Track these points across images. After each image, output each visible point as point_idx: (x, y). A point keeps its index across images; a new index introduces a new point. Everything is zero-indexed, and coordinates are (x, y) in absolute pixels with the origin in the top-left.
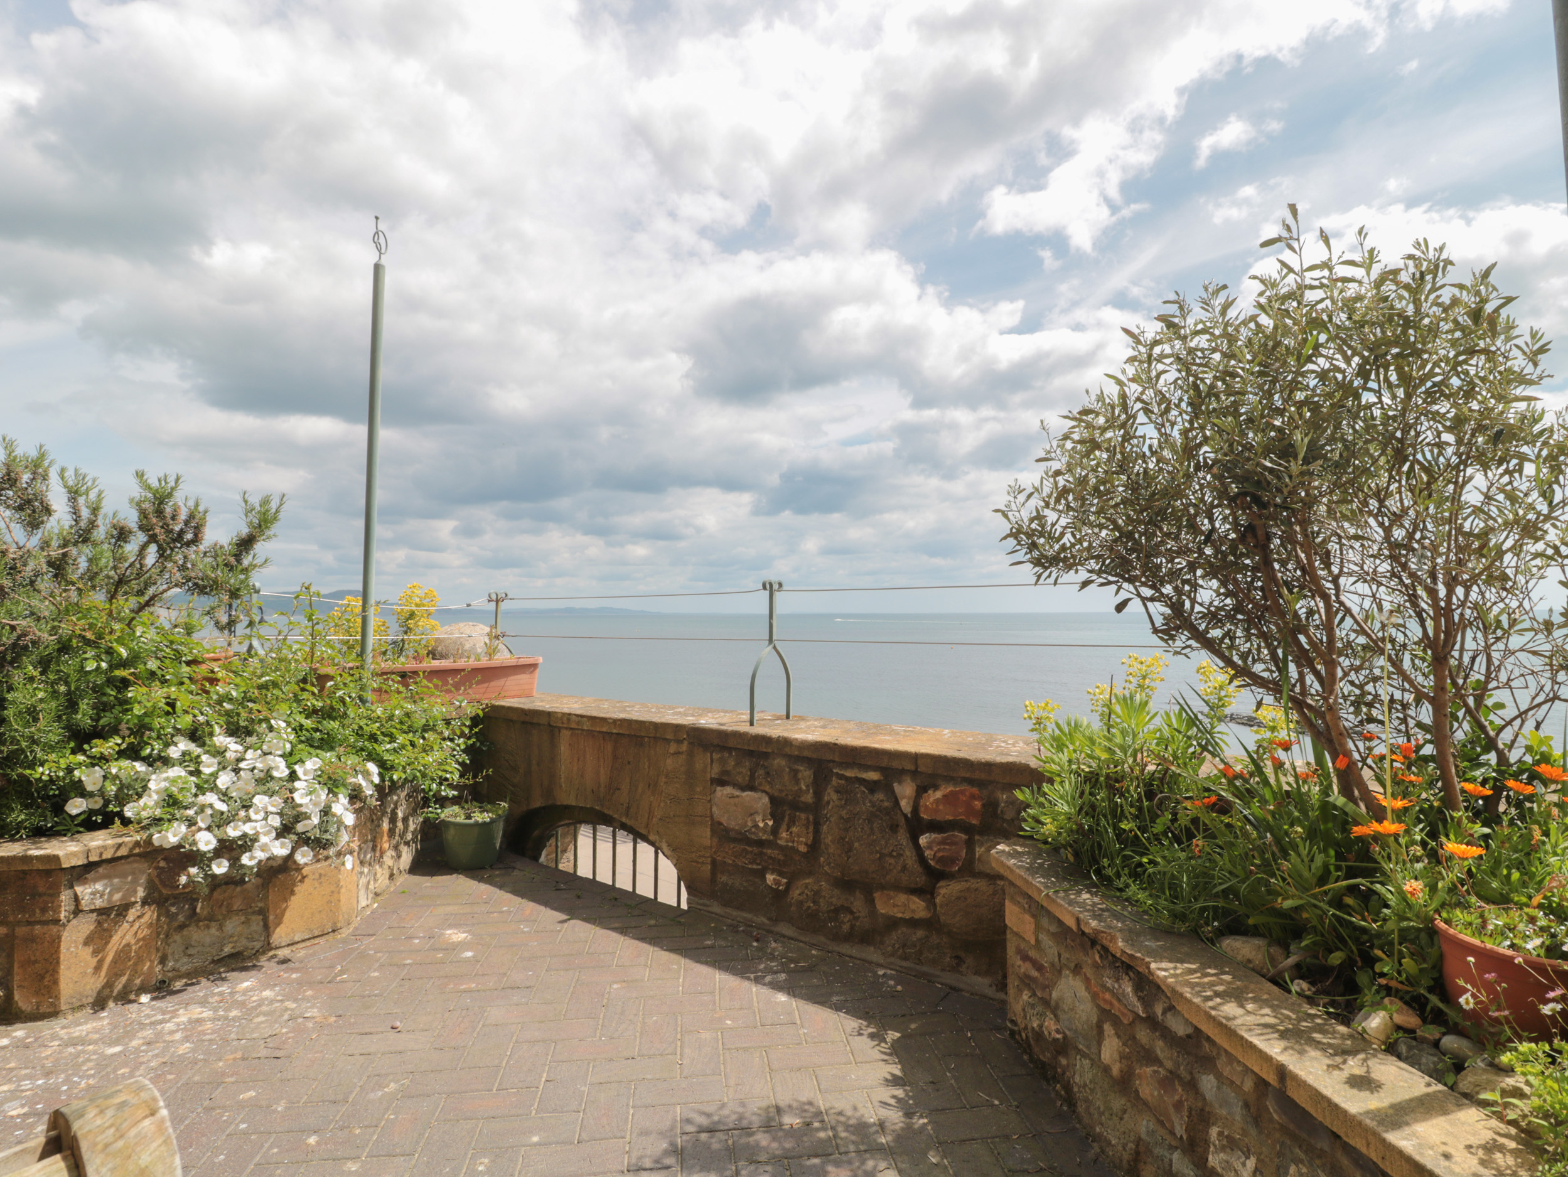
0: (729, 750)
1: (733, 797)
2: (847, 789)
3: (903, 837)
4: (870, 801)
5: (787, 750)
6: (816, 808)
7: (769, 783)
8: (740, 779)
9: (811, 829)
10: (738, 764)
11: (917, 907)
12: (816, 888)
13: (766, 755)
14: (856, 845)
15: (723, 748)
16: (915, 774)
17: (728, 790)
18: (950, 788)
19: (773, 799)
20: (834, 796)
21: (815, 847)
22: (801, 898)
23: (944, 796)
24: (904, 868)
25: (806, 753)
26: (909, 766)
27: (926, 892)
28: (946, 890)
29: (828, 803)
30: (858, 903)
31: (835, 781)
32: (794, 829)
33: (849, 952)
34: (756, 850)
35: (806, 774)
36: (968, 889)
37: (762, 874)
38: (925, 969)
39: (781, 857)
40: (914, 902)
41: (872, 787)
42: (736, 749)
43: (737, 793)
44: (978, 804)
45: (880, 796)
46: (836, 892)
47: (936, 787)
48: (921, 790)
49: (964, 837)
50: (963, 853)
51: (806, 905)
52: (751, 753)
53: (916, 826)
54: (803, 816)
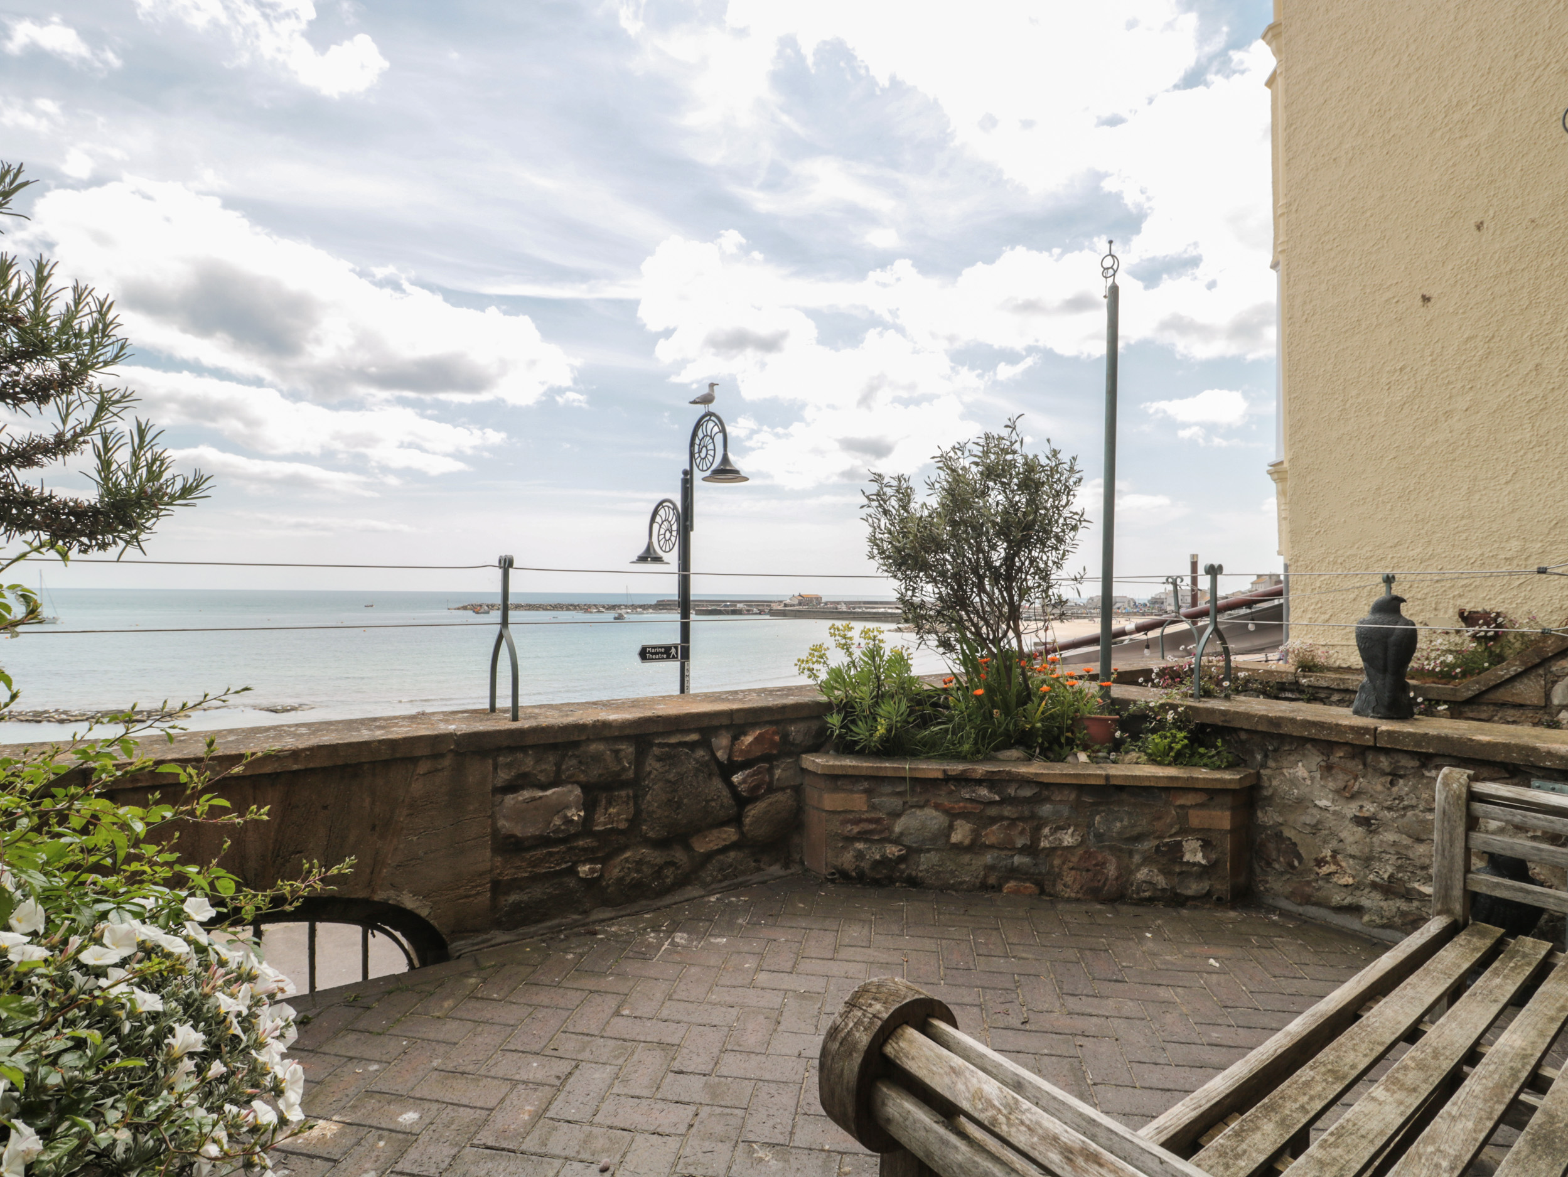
0: (523, 749)
1: (534, 799)
2: (669, 757)
3: (717, 783)
4: (695, 759)
5: (606, 733)
6: (636, 784)
7: (583, 771)
8: (542, 778)
9: (631, 804)
10: (538, 761)
11: (730, 834)
12: (638, 858)
13: (576, 744)
14: (685, 801)
15: (511, 749)
16: (727, 727)
17: (526, 794)
18: (758, 732)
19: (586, 788)
20: (658, 765)
21: (635, 821)
22: (622, 874)
23: (756, 739)
24: (722, 806)
25: (627, 732)
26: (725, 722)
27: (736, 820)
28: (754, 811)
29: (650, 773)
30: (679, 855)
31: (656, 750)
32: (612, 810)
33: (673, 901)
34: (562, 848)
35: (628, 749)
36: (771, 804)
37: (572, 871)
38: (740, 879)
39: (595, 844)
40: (726, 832)
41: (692, 746)
42: (532, 747)
43: (541, 794)
44: (777, 738)
45: (700, 753)
46: (656, 853)
47: (745, 734)
48: (735, 738)
49: (767, 765)
50: (767, 778)
51: (628, 880)
52: (554, 747)
53: (726, 770)
54: (623, 793)
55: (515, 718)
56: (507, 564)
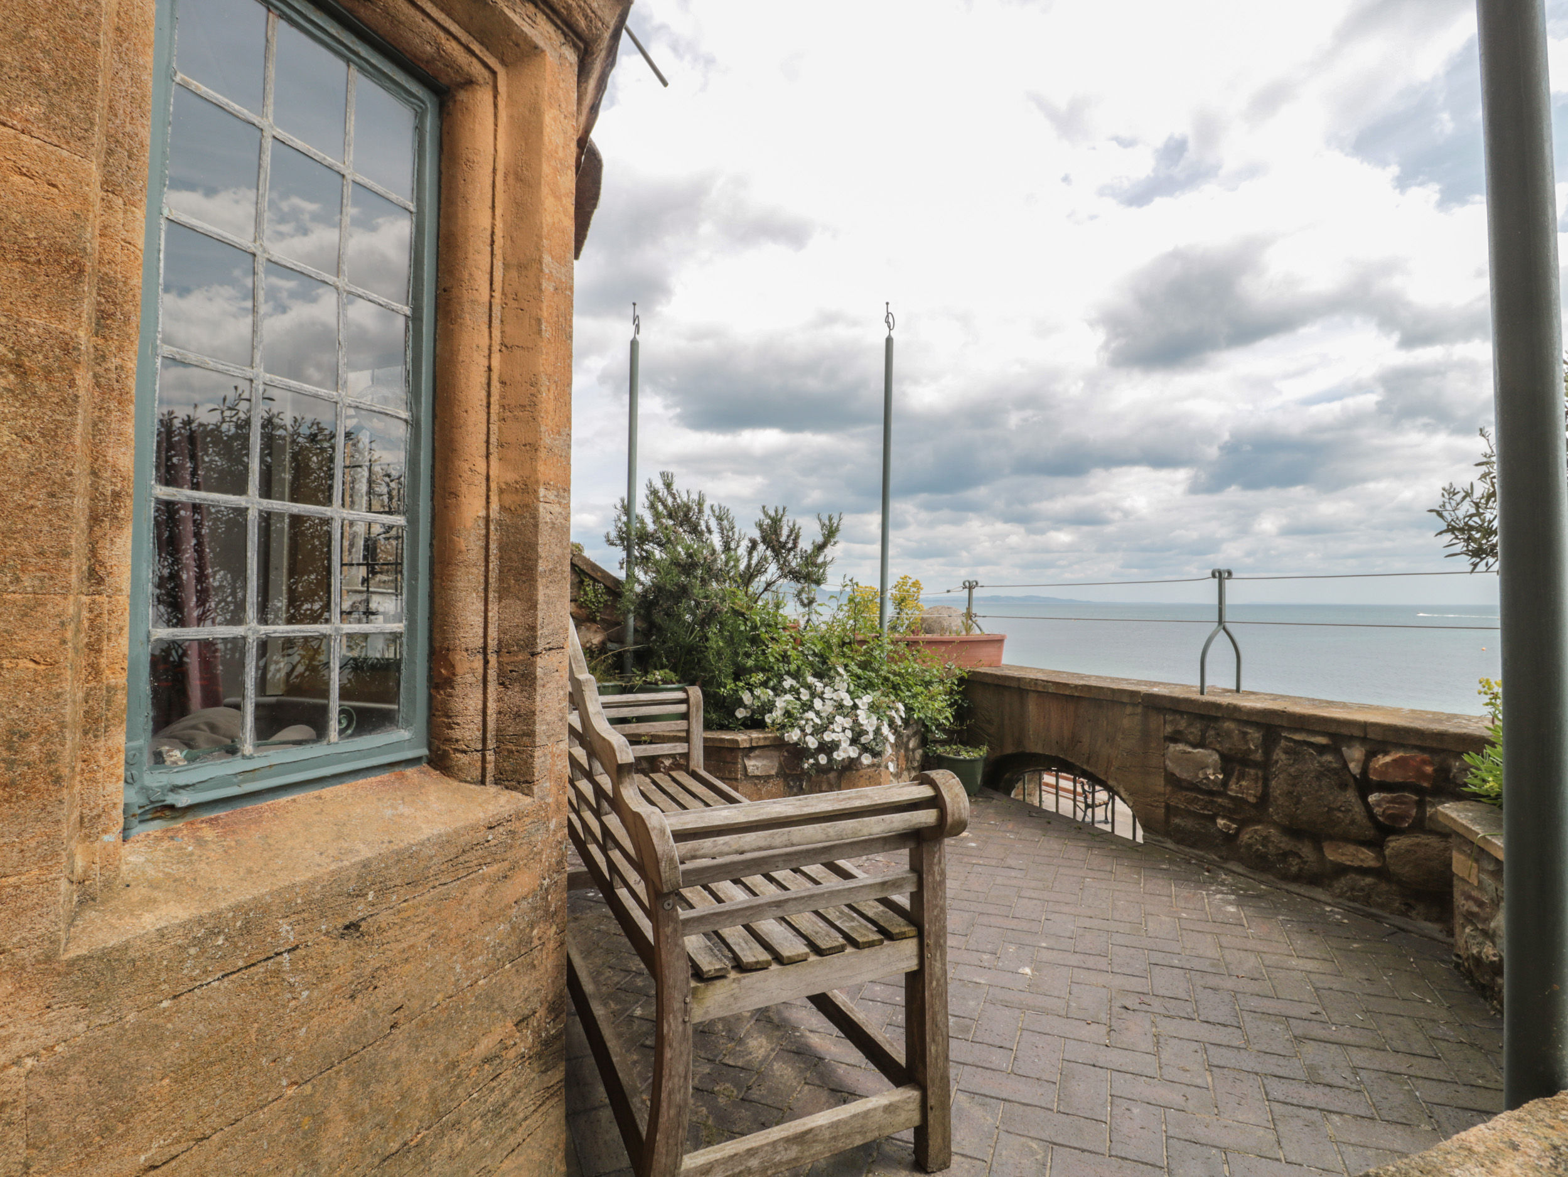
0: (1182, 713)
1: (1185, 752)
2: (1295, 751)
3: (1351, 795)
4: (1319, 762)
5: (1237, 715)
6: (1266, 765)
7: (1219, 742)
8: (1191, 738)
9: (1260, 784)
10: (1190, 725)
11: (1367, 857)
12: (1264, 834)
13: (1216, 719)
14: (1304, 798)
15: (1175, 712)
16: (1364, 740)
17: (1181, 747)
18: (1401, 754)
19: (1223, 757)
20: (1283, 757)
21: (1264, 799)
22: (1250, 841)
23: (1393, 761)
24: (1353, 822)
25: (1254, 719)
26: (1357, 733)
27: (1376, 844)
28: (1396, 844)
29: (1277, 762)
30: (1306, 850)
31: (1283, 743)
32: (1244, 783)
33: (1297, 891)
34: (1206, 798)
35: (1255, 735)
36: (1418, 844)
37: (1213, 819)
38: (1373, 910)
39: (1230, 806)
40: (1363, 853)
41: (1321, 749)
42: (1188, 713)
43: (1190, 749)
44: (1429, 769)
45: (1328, 758)
46: (1285, 839)
47: (1386, 753)
48: (1370, 755)
49: (1415, 798)
50: (1414, 812)
51: (1255, 848)
52: (1202, 717)
53: (1364, 786)
54: (1252, 772)
55: (1202, 693)
56: (1221, 576)
